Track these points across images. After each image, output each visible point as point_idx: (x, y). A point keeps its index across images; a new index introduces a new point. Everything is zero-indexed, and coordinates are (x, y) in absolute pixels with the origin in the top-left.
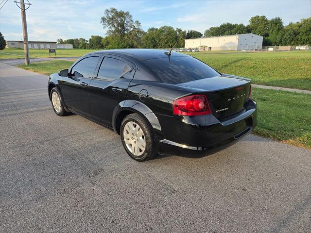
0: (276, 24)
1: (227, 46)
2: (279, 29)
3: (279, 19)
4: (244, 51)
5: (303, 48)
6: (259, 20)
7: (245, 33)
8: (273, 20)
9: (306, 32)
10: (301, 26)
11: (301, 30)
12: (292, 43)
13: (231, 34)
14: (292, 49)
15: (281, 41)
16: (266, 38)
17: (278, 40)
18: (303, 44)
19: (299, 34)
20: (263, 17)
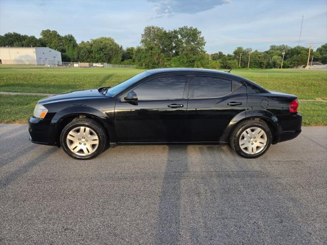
0: (70, 41)
1: (23, 59)
2: (73, 46)
3: (72, 36)
4: (49, 66)
5: (99, 65)
6: (51, 34)
7: (39, 47)
8: (66, 37)
9: (98, 51)
10: (91, 45)
11: (93, 49)
12: (89, 60)
13: (23, 46)
14: (90, 66)
15: (78, 58)
16: (64, 54)
17: (76, 57)
18: (97, 62)
19: (92, 52)
20: (55, 32)
